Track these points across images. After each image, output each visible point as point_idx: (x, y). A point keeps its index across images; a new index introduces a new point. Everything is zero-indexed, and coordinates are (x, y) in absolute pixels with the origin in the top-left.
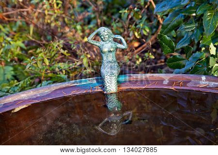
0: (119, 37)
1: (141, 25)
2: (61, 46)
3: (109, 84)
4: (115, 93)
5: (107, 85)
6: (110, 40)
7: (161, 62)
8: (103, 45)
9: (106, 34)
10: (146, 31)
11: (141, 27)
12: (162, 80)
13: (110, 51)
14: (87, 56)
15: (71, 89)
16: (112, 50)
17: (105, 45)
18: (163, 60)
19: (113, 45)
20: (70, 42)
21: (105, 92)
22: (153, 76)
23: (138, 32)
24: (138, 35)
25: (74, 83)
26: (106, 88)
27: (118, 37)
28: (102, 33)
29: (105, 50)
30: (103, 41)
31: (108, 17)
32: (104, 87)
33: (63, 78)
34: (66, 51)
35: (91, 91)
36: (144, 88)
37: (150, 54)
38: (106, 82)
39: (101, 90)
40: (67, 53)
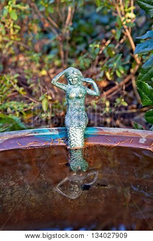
0: (91, 81)
1: (115, 64)
2: (16, 81)
3: (74, 138)
4: (81, 149)
5: (72, 139)
6: (79, 83)
7: (133, 108)
8: (70, 89)
9: (75, 76)
10: (120, 72)
11: (115, 67)
12: (138, 138)
13: (78, 98)
14: (47, 98)
15: (28, 139)
16: (80, 96)
17: (73, 90)
18: (135, 106)
19: (83, 90)
20: (26, 77)
21: (68, 147)
22: (127, 132)
23: (110, 73)
24: (111, 76)
25: (32, 133)
26: (70, 142)
27: (89, 81)
28: (71, 75)
29: (73, 95)
30: (71, 84)
31: (72, 47)
32: (67, 140)
33: (15, 121)
34: (22, 89)
35: (51, 144)
36: (116, 145)
37: (123, 100)
38: (71, 135)
39: (64, 144)
40: (23, 91)
